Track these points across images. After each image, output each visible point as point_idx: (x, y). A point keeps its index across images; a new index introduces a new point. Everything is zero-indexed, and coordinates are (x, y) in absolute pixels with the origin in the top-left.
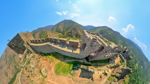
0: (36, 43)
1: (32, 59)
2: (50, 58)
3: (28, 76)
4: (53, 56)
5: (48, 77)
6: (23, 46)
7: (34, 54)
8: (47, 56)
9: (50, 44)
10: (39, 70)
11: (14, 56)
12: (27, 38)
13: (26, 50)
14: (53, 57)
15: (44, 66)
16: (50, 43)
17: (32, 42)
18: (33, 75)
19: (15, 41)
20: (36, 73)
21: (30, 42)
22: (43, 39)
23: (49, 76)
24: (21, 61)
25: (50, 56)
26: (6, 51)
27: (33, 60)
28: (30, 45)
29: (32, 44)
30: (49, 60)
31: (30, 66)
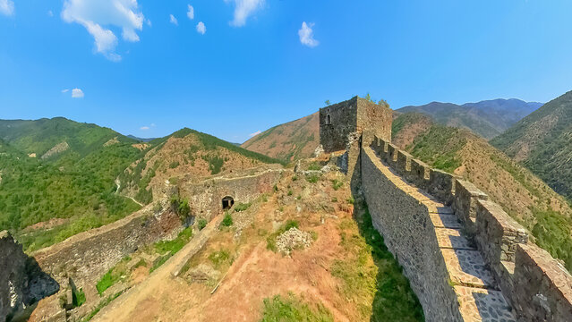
0: (385, 161)
1: (329, 185)
2: (362, 262)
3: (276, 189)
4: (379, 277)
5: (268, 254)
6: (345, 138)
7: (346, 180)
8: (364, 239)
9: (436, 220)
10: (299, 220)
11: (312, 139)
12: (372, 123)
13: (340, 153)
14: (372, 281)
15: (315, 239)
16: (440, 212)
17: (377, 146)
18: (279, 201)
19: (340, 112)
20: (287, 209)
21: (371, 140)
22: (425, 165)
23: (273, 259)
24: (308, 160)
25: (370, 261)
26: (308, 119)
27: (324, 189)
28: (361, 150)
29: (370, 152)
30: (350, 255)
31: (304, 188)
